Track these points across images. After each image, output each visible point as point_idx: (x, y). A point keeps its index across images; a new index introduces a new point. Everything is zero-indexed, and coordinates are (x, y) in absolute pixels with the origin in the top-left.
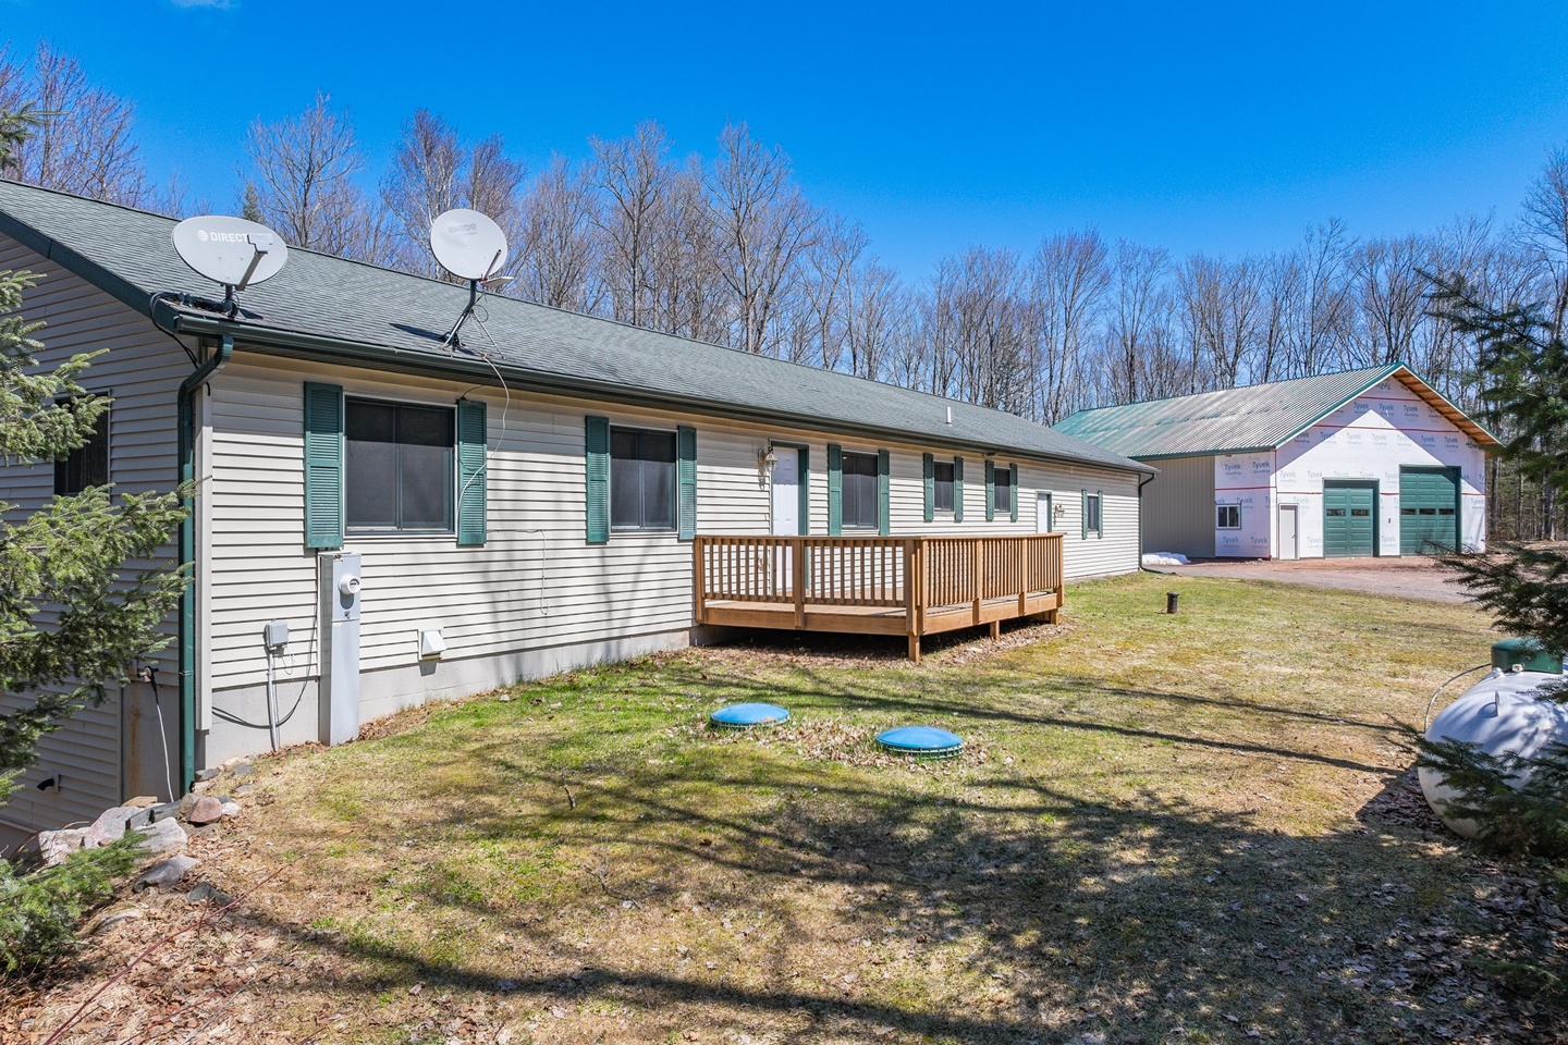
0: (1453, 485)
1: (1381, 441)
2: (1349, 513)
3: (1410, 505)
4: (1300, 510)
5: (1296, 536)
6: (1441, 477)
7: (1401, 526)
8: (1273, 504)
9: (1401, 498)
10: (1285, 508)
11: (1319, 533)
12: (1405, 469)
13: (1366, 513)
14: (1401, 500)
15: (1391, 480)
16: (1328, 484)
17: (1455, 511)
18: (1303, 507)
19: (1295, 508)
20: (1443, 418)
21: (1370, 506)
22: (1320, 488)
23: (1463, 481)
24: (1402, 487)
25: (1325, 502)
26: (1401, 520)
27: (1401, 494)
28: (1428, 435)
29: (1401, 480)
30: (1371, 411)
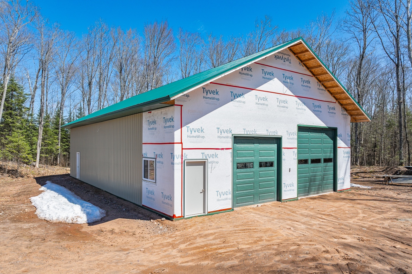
0: (332, 142)
1: (283, 104)
2: (257, 165)
3: (304, 157)
4: (209, 166)
5: (204, 192)
6: (324, 135)
7: (298, 174)
8: (177, 161)
9: (298, 151)
10: (192, 163)
11: (228, 186)
12: (301, 129)
13: (271, 164)
14: (299, 153)
15: (291, 137)
16: (238, 139)
17: (333, 160)
18: (212, 162)
19: (203, 163)
20: (327, 92)
21: (274, 159)
22: (229, 143)
23: (338, 138)
24: (299, 142)
25: (234, 156)
26: (298, 168)
27: (299, 148)
28: (317, 103)
29: (299, 137)
30: (276, 79)
